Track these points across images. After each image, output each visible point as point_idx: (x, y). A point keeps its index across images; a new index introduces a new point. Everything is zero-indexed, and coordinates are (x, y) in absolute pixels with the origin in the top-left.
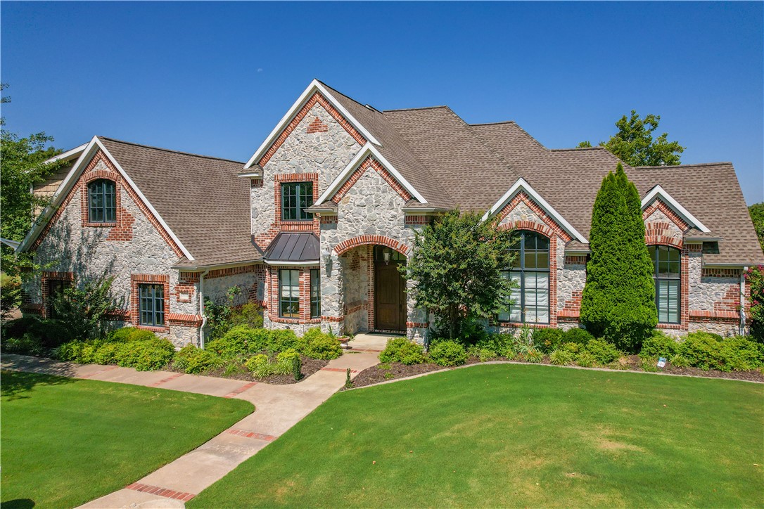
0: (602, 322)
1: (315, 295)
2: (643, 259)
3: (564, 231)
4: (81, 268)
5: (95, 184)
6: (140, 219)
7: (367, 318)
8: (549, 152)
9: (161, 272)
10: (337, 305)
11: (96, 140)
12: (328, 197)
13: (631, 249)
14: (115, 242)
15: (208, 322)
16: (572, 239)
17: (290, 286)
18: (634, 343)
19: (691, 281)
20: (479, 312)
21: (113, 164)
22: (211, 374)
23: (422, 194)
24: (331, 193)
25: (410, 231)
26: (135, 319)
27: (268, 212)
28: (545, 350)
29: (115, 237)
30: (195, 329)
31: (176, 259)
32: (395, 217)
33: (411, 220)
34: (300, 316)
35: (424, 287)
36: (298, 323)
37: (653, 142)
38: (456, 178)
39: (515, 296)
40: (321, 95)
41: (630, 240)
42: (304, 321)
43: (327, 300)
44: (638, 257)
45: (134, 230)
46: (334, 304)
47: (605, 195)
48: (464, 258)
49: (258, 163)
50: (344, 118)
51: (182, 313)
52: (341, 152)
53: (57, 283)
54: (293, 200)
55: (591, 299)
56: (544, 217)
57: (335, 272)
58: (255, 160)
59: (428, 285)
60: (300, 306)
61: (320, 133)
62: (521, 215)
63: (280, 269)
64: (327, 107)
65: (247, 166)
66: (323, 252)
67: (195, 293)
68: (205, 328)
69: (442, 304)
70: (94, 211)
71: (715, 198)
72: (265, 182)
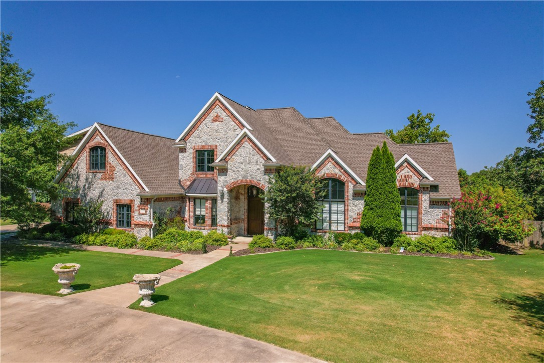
0: (371, 228)
1: (214, 214)
2: (394, 194)
3: (353, 179)
4: (85, 195)
5: (94, 149)
6: (119, 170)
7: (243, 228)
8: (351, 135)
9: (130, 198)
10: (226, 218)
11: (96, 125)
12: (222, 158)
13: (387, 188)
14: (105, 181)
15: (155, 225)
16: (357, 183)
17: (200, 208)
18: (388, 240)
19: (424, 207)
20: (303, 221)
21: (104, 138)
22: (158, 250)
23: (274, 157)
24: (224, 156)
25: (267, 177)
26: (114, 224)
27: (188, 167)
28: (339, 243)
29: (104, 178)
30: (148, 229)
31: (139, 191)
32: (259, 169)
33: (268, 171)
34: (205, 225)
35: (273, 207)
36: (204, 229)
37: (431, 130)
38: (296, 149)
39: (326, 215)
40: (220, 101)
41: (386, 183)
42: (208, 228)
43: (221, 215)
44: (391, 192)
45: (115, 175)
46: (224, 217)
47: (374, 158)
48: (294, 191)
49: (184, 139)
50: (232, 114)
51: (141, 220)
52: (230, 133)
53: (71, 205)
54: (203, 160)
55: (366, 216)
56: (342, 171)
57: (226, 200)
58: (182, 137)
59: (276, 207)
60: (206, 219)
61: (219, 123)
62: (329, 170)
63: (195, 199)
64: (223, 108)
65: (177, 141)
66: (219, 188)
67: (149, 209)
68: (153, 229)
69: (284, 216)
70: (93, 164)
71: (441, 162)
72: (187, 150)
